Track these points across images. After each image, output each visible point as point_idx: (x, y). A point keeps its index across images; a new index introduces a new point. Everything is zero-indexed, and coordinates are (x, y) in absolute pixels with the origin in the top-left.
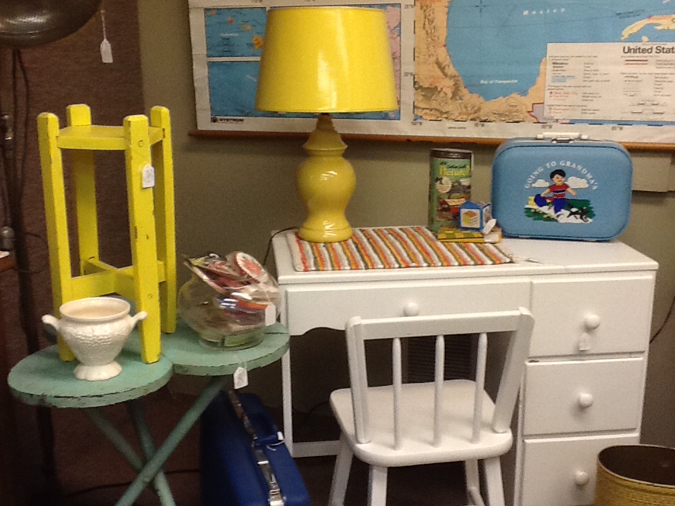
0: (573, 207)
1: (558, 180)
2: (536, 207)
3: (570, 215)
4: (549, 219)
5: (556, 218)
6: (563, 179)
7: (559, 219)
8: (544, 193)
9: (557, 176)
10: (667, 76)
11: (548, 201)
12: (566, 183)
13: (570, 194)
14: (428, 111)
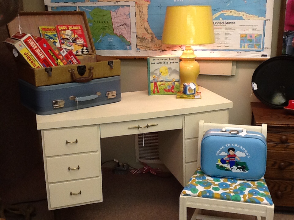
0: (239, 165)
1: (231, 152)
2: (221, 164)
3: (237, 169)
4: (227, 170)
5: (231, 170)
6: (234, 152)
7: (232, 170)
8: (225, 158)
9: (231, 150)
10: (229, 33)
11: (227, 162)
12: (235, 154)
13: (237, 159)
14: (142, 47)
